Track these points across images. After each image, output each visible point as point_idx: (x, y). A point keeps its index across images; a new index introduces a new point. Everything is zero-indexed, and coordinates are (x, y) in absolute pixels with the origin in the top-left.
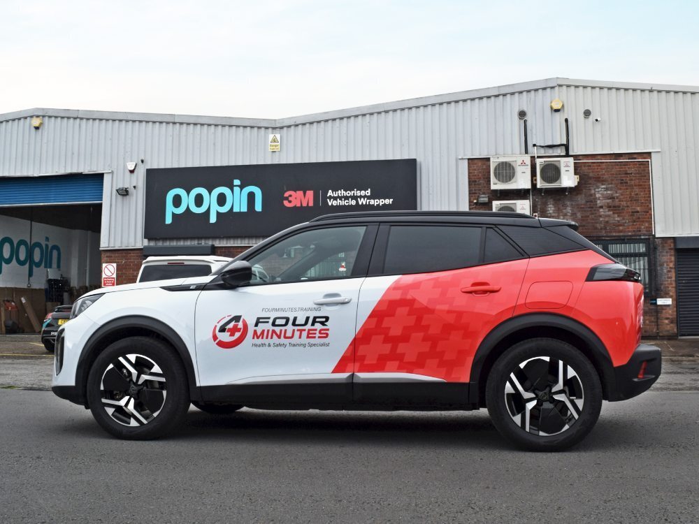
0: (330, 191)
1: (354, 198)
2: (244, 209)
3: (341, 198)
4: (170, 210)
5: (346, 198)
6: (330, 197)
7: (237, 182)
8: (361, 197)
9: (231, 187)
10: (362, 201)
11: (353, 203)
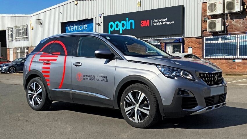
0: (154, 20)
1: (162, 22)
2: (129, 28)
3: (157, 22)
4: (110, 29)
5: (159, 22)
6: (154, 22)
7: (127, 19)
8: (164, 21)
9: (126, 20)
10: (164, 23)
11: (161, 24)
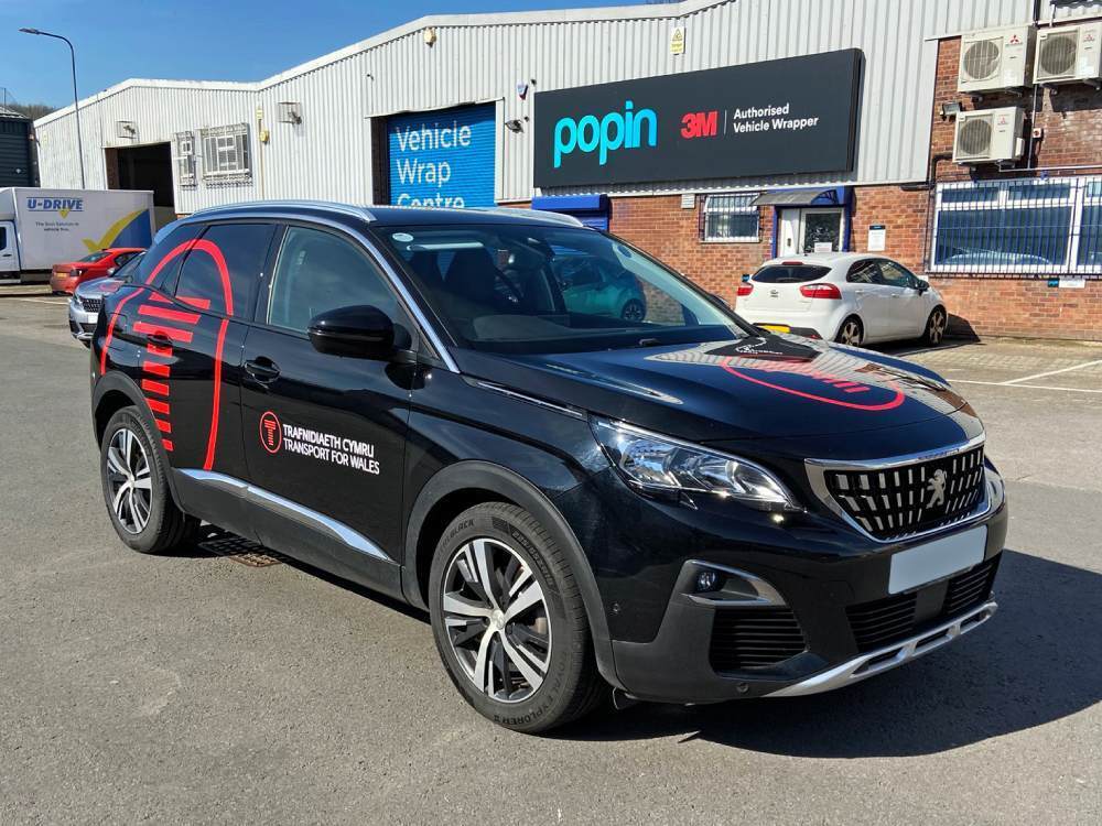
0: (738, 111)
1: (768, 119)
2: (636, 144)
3: (750, 120)
4: (560, 149)
5: (757, 120)
6: (738, 120)
7: (629, 105)
8: (776, 117)
9: (623, 112)
10: (778, 124)
11: (766, 126)
